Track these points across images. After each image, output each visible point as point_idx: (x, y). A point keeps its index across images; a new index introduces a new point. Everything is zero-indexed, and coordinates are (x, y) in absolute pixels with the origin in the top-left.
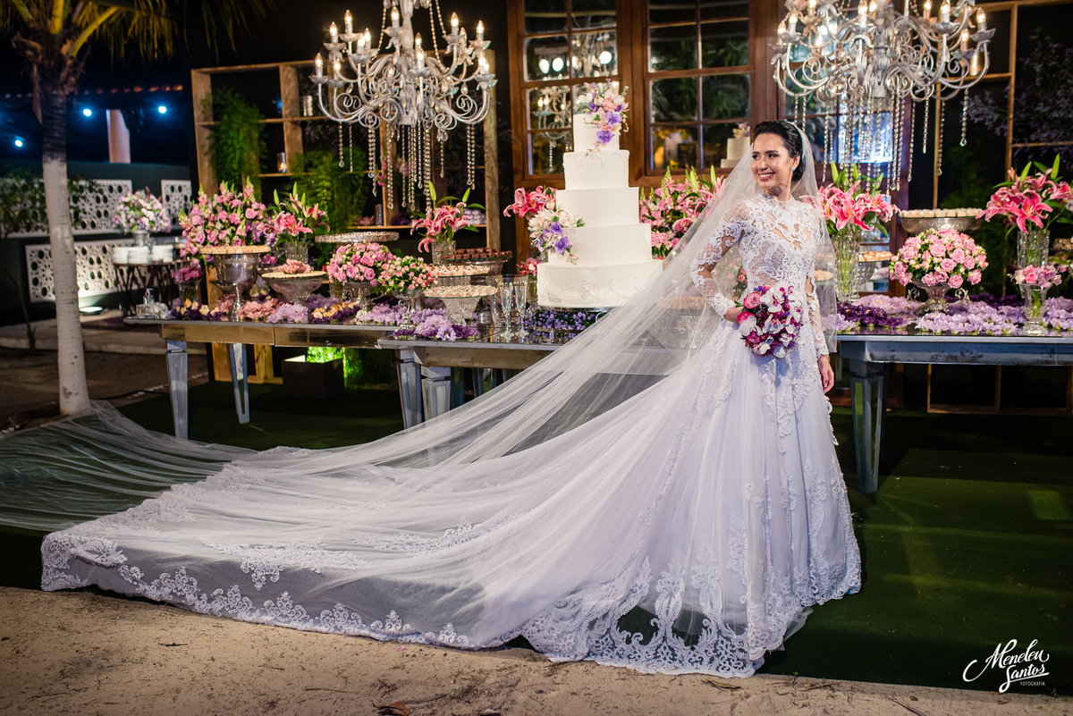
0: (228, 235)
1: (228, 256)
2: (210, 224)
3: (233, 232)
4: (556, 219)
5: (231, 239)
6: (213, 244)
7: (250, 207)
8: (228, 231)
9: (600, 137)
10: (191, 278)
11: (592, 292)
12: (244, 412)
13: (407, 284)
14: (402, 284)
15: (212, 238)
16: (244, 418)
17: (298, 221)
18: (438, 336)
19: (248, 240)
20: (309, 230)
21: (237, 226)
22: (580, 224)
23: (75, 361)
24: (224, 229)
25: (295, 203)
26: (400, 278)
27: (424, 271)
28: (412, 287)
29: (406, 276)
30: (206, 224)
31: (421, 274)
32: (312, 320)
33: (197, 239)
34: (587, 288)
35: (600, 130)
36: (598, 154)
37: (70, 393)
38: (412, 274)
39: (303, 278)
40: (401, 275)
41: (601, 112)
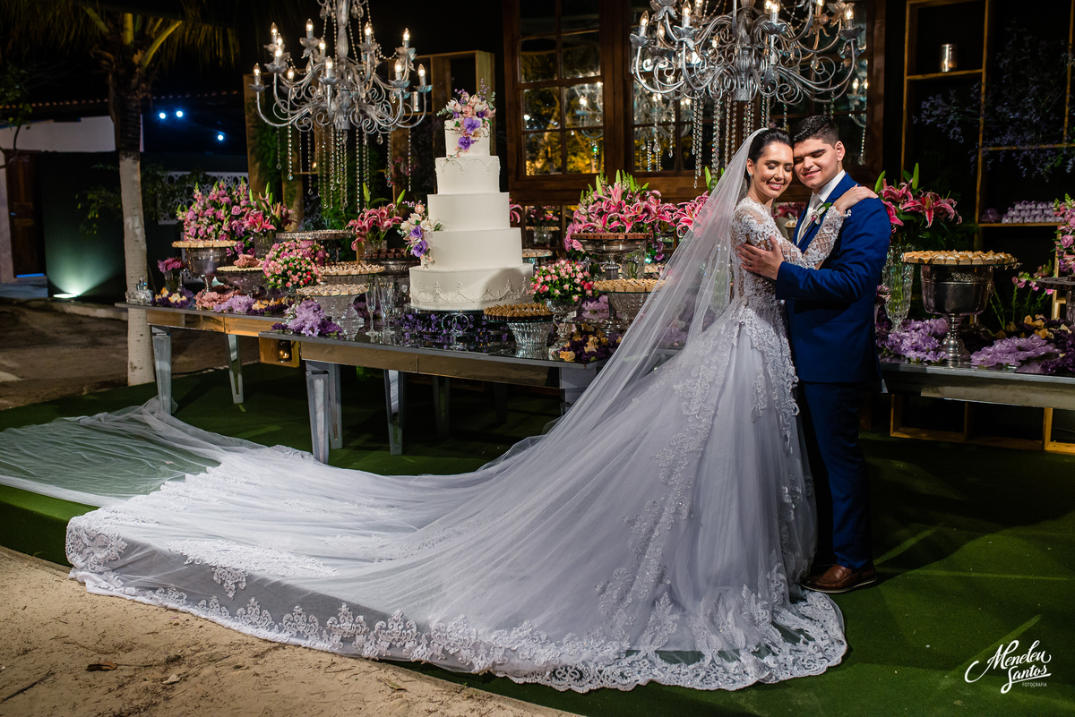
0: (214, 230)
1: (197, 250)
2: (200, 220)
3: (220, 227)
4: (418, 223)
5: (216, 234)
6: (202, 238)
7: (238, 204)
8: (215, 226)
9: (461, 143)
10: (173, 269)
11: (442, 295)
12: (238, 393)
13: (285, 282)
14: (280, 281)
15: (201, 233)
16: (238, 398)
17: (265, 218)
18: (303, 332)
19: (232, 235)
20: (273, 227)
21: (222, 222)
22: (438, 228)
23: (141, 338)
24: (211, 224)
25: (265, 201)
26: (279, 275)
27: (303, 269)
28: (290, 284)
29: (284, 274)
30: (197, 219)
31: (300, 273)
32: (250, 312)
33: (190, 233)
34: (437, 291)
35: (461, 136)
36: (457, 160)
37: (135, 368)
38: (290, 273)
39: (255, 271)
40: (280, 273)
41: (460, 119)
